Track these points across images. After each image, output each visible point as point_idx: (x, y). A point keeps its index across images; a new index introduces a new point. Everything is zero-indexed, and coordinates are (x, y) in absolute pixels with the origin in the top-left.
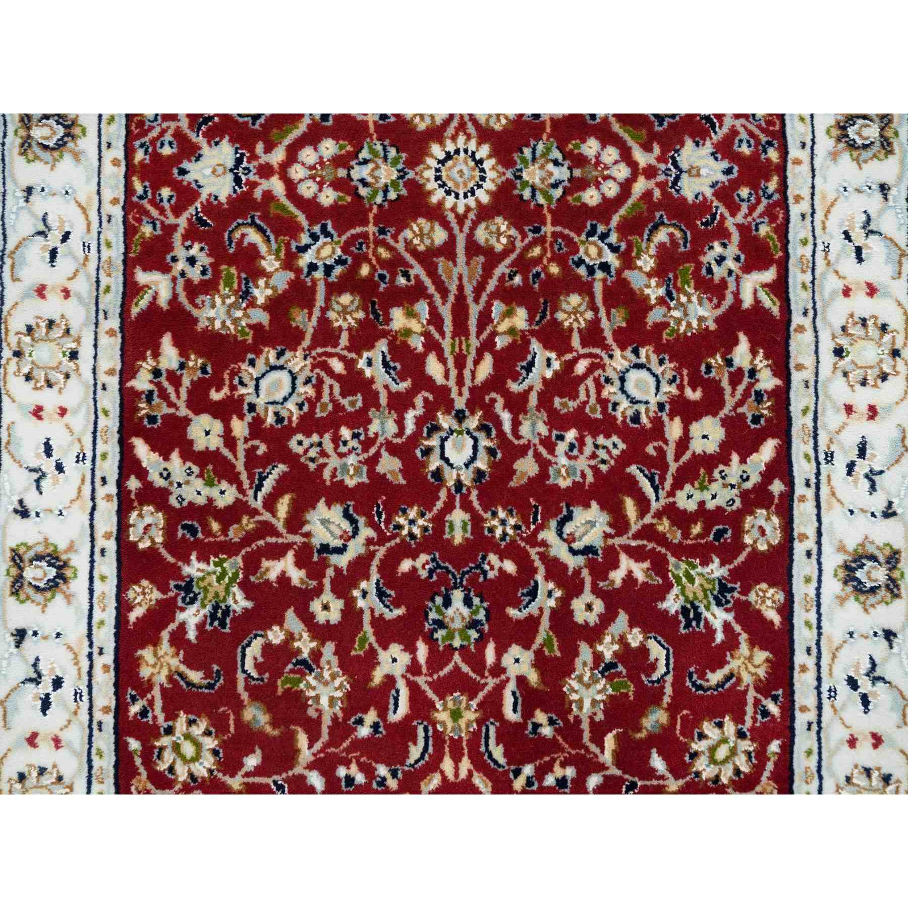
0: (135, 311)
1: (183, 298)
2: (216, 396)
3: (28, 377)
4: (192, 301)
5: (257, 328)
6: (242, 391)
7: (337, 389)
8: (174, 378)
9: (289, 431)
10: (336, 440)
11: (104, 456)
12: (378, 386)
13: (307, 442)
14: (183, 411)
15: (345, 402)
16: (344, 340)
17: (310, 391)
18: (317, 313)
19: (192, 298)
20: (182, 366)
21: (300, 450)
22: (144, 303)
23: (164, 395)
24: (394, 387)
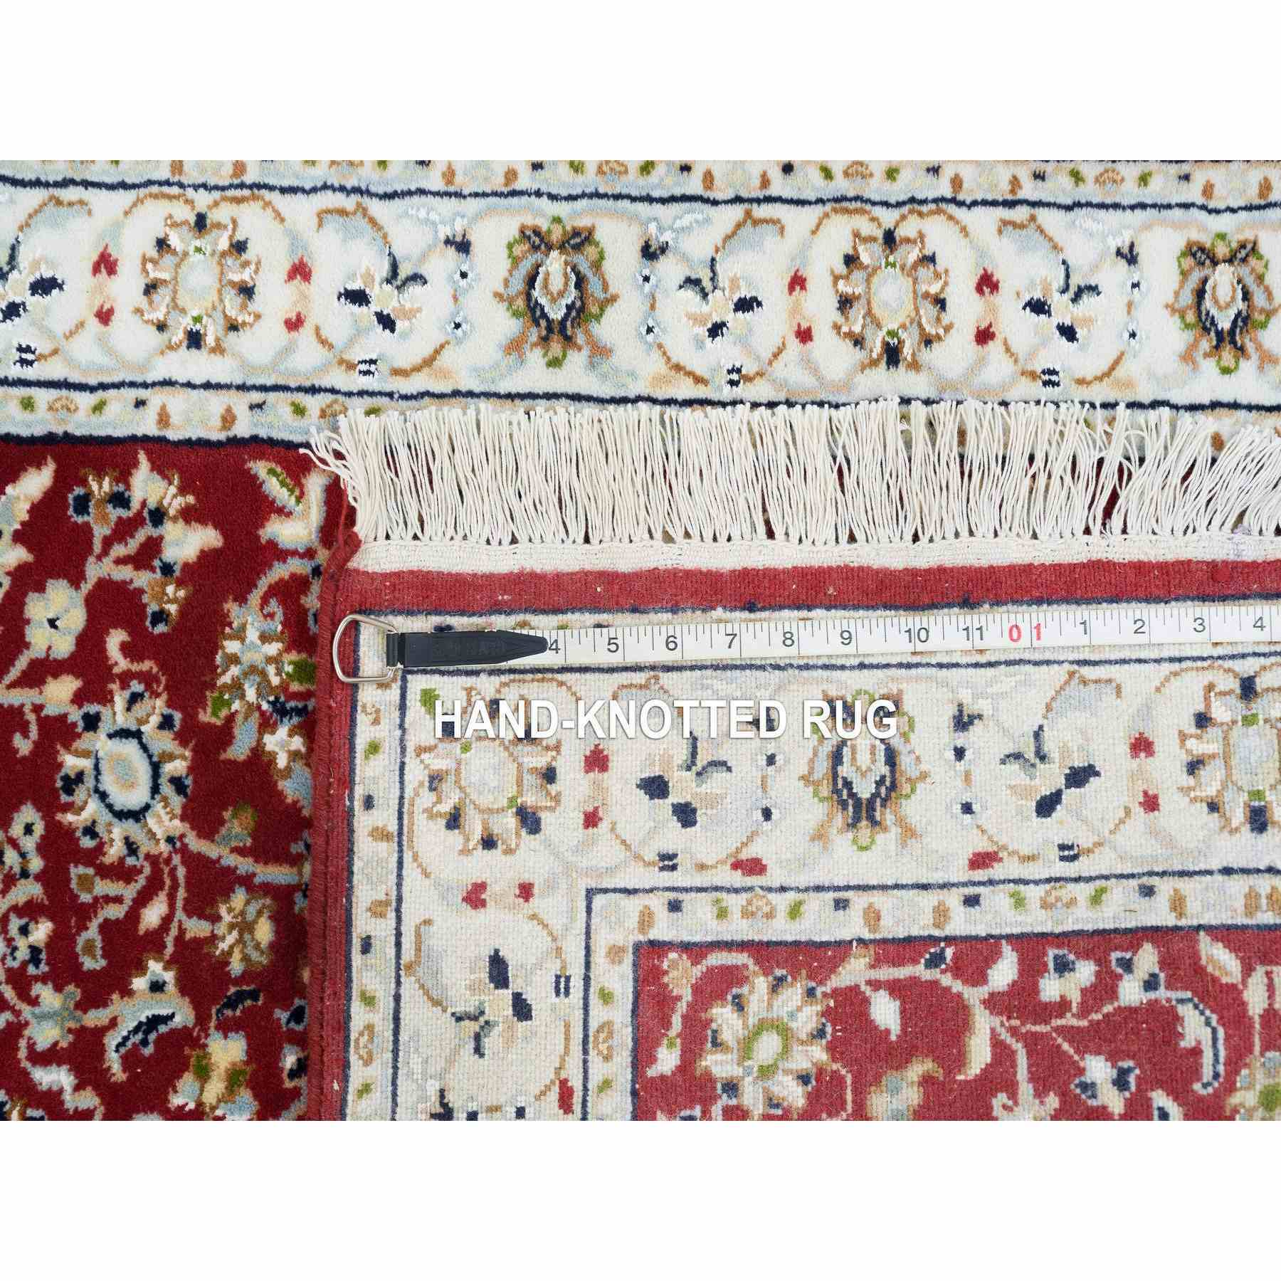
0: (260, 468)
1: (280, 571)
2: (115, 640)
3: (162, 244)
4: (273, 591)
5: (224, 734)
6: (120, 700)
7: (115, 912)
8: (148, 555)
9: (49, 807)
10: (30, 911)
11: (28, 404)
12: (118, 1005)
13: (29, 844)
14: (95, 570)
15: (92, 932)
16: (197, 928)
17: (115, 851)
18: (244, 865)
19: (277, 590)
20: (167, 569)
21: (17, 830)
22: (275, 488)
23: (123, 530)
24: (112, 1040)
